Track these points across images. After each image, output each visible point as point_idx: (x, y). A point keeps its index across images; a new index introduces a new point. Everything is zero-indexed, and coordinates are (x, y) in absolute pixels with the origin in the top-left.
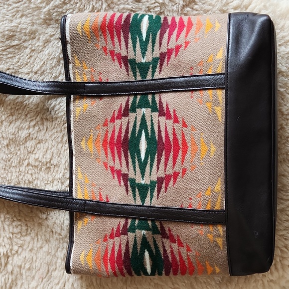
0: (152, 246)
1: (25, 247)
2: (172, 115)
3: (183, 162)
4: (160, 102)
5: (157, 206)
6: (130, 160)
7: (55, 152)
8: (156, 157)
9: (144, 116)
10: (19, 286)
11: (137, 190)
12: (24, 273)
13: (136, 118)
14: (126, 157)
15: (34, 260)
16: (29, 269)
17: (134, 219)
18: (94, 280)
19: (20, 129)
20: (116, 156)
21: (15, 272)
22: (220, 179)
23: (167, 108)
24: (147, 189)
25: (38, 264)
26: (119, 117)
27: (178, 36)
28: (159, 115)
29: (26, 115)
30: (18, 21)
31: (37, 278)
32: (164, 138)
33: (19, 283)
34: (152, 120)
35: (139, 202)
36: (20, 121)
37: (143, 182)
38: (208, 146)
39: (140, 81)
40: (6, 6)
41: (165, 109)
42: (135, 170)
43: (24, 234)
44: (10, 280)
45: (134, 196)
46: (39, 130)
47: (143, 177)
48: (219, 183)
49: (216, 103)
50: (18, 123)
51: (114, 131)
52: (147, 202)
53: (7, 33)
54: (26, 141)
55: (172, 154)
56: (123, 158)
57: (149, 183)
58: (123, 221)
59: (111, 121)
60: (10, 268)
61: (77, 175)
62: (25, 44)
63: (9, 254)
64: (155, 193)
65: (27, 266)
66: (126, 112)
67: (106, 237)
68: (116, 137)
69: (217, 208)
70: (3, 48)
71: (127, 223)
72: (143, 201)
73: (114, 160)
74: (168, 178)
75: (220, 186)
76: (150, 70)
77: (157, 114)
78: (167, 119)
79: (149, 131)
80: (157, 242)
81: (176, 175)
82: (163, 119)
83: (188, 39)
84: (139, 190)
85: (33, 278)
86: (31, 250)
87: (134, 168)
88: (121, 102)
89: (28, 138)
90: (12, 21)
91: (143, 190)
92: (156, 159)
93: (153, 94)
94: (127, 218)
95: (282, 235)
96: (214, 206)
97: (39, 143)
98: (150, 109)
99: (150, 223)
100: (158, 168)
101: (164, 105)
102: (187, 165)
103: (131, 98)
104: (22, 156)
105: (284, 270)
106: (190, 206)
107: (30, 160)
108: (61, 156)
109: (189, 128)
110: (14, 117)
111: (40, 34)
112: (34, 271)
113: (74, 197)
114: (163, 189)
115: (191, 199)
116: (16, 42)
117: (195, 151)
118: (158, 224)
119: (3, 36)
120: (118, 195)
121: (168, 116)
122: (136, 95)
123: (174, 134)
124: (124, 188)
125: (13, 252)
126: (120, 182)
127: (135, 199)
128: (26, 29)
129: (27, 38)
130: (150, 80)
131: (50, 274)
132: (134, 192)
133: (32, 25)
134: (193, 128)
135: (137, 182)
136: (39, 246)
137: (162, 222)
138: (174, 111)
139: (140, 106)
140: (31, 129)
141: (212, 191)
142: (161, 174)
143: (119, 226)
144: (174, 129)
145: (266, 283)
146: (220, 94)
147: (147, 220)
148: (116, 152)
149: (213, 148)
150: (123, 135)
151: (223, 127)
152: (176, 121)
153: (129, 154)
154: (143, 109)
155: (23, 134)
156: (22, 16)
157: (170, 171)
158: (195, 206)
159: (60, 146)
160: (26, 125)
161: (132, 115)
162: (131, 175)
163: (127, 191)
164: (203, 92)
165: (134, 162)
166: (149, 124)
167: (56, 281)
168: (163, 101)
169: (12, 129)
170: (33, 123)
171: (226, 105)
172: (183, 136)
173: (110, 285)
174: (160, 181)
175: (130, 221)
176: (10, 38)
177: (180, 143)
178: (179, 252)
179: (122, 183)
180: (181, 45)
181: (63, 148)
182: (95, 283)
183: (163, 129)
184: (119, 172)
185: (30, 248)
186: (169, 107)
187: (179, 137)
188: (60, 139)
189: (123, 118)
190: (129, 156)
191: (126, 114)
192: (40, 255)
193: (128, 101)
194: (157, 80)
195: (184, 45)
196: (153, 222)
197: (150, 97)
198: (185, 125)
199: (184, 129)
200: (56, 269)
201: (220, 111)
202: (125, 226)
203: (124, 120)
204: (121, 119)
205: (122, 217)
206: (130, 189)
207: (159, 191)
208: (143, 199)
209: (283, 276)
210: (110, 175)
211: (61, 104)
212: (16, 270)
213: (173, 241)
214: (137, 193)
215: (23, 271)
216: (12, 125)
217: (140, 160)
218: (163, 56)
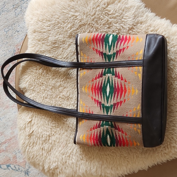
0: (111, 133)
1: (57, 133)
2: (121, 77)
3: (124, 97)
4: (116, 71)
5: (113, 115)
6: (102, 96)
7: (71, 92)
8: (113, 94)
9: (109, 77)
10: (54, 149)
11: (105, 109)
12: (56, 144)
13: (105, 78)
14: (101, 94)
15: (61, 138)
16: (58, 142)
17: (103, 121)
18: (86, 149)
19: (57, 82)
20: (97, 94)
21: (52, 143)
22: (139, 104)
24: (109, 108)
25: (62, 140)
26: (98, 78)
27: (124, 44)
28: (115, 77)
29: (60, 76)
30: (58, 36)
31: (61, 146)
32: (117, 87)
33: (54, 148)
34: (112, 79)
35: (105, 114)
36: (57, 78)
37: (107, 105)
38: (135, 90)
39: (108, 62)
40: (53, 30)
41: (118, 74)
42: (104, 100)
43: (57, 127)
44: (50, 147)
45: (104, 111)
46: (65, 83)
47: (107, 103)
48: (139, 106)
49: (139, 72)
50: (56, 79)
51: (96, 83)
52: (109, 114)
53: (53, 41)
54: (59, 87)
55: (120, 93)
56: (100, 95)
57: (110, 106)
58: (98, 122)
59: (95, 79)
60: (50, 141)
61: (80, 102)
62: (61, 46)
63: (50, 135)
64: (112, 110)
65: (58, 141)
66: (101, 75)
67: (91, 129)
68: (97, 86)
69: (138, 116)
70: (51, 48)
71: (100, 123)
72: (107, 114)
73: (96, 96)
74: (118, 103)
75: (139, 107)
76: (112, 58)
77: (114, 76)
78: (118, 78)
79: (111, 84)
80: (113, 131)
81: (121, 102)
82: (116, 78)
83: (128, 45)
84: (106, 109)
85: (60, 146)
86: (59, 134)
87: (104, 99)
88: (100, 71)
89: (60, 86)
90: (55, 36)
91: (107, 109)
92: (113, 96)
93: (113, 68)
94: (100, 121)
95: (171, 133)
96: (137, 116)
97: (64, 88)
98: (111, 74)
99: (110, 123)
100: (114, 99)
101: (117, 73)
102: (126, 98)
103: (104, 70)
104: (57, 94)
105: (171, 149)
106: (127, 115)
107: (61, 96)
108: (74, 94)
109: (127, 82)
110: (55, 77)
111: (67, 42)
112: (60, 143)
113: (78, 111)
114: (116, 108)
115: (127, 112)
116: (57, 45)
117: (129, 92)
118: (113, 123)
119: (52, 43)
120: (97, 111)
121: (119, 78)
122: (106, 68)
123: (121, 85)
124: (100, 108)
125: (52, 135)
126: (98, 105)
127: (104, 113)
128: (61, 40)
129: (61, 43)
130: (112, 62)
131: (67, 145)
132: (104, 109)
133: (64, 38)
134: (129, 83)
135: (105, 105)
136: (63, 132)
137: (115, 122)
138: (121, 75)
139: (107, 73)
140: (61, 82)
141: (136, 109)
142: (115, 102)
143: (97, 124)
144: (121, 83)
145: (163, 154)
146: (141, 68)
147: (109, 121)
148: (97, 92)
149: (137, 91)
150: (100, 85)
151: (141, 82)
152: (122, 79)
153: (102, 93)
154: (109, 74)
155: (58, 84)
156: (60, 34)
157: (119, 101)
158: (129, 116)
159: (73, 90)
160: (59, 80)
161: (104, 77)
162: (103, 103)
163: (101, 109)
164: (134, 67)
165: (104, 97)
166: (111, 80)
167: (70, 148)
168: (117, 71)
169: (53, 82)
170: (62, 80)
171: (143, 73)
172: (125, 86)
173: (93, 151)
174: (115, 105)
175: (101, 122)
176: (55, 43)
177: (123, 89)
178: (122, 136)
179: (99, 106)
180: (125, 48)
181: (75, 91)
182: (86, 150)
183: (116, 83)
184: (98, 101)
185: (59, 133)
186: (119, 73)
187: (123, 86)
188: (73, 87)
190: (102, 94)
191: (101, 76)
192: (63, 137)
193: (102, 71)
194: (115, 62)
195: (126, 47)
197: (112, 69)
198: (126, 81)
199: (125, 83)
200: (70, 143)
201: (140, 76)
202: (99, 124)
203: (101, 79)
205: (98, 120)
206: (102, 108)
207: (114, 109)
208: (107, 112)
209: (171, 151)
210: (94, 103)
211: (74, 72)
212: (53, 142)
213: (120, 131)
214: (105, 110)
215: (56, 143)
216: (54, 80)
217: (106, 96)
218: (117, 52)
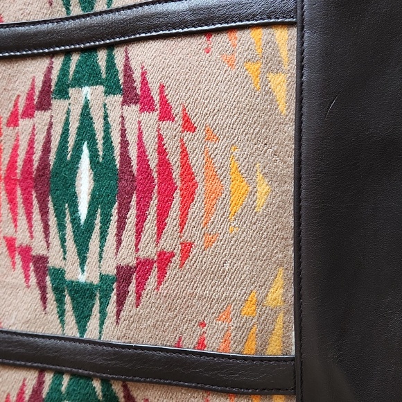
2: (157, 98)
3: (182, 224)
4: (127, 68)
5: (114, 341)
6: (53, 221)
8: (115, 211)
9: (86, 107)
11: (68, 299)
13: (68, 113)
14: (44, 213)
17: (59, 374)
20: (21, 210)
22: (281, 271)
23: (144, 83)
24: (92, 297)
26: (28, 113)
28: (124, 102)
32: (134, 162)
34: (106, 117)
35: (72, 330)
37: (82, 278)
38: (251, 181)
39: (78, 17)
41: (138, 84)
42: (63, 246)
45: (62, 314)
47: (82, 263)
48: (279, 281)
49: (272, 64)
51: (16, 148)
52: (92, 332)
55: (154, 202)
56: (36, 216)
57: (96, 281)
58: (31, 378)
59: (8, 124)
64: (112, 308)
66: (43, 100)
68: (20, 163)
69: (275, 349)
71: (40, 383)
72: (82, 329)
73: (15, 221)
74: (143, 267)
75: (281, 291)
77: (119, 98)
78: (142, 110)
79: (100, 146)
81: (164, 259)
82: (132, 111)
84: (73, 299)
87: (63, 240)
88: (33, 72)
91: (83, 298)
92: (114, 218)
93: (111, 47)
94: (42, 371)
96: (265, 344)
98: (101, 88)
99: (97, 385)
100: (119, 242)
101: (137, 76)
102: (193, 232)
103: (58, 62)
106: (201, 343)
109: (200, 133)
114: (131, 298)
115: (203, 324)
117: (213, 195)
118: (117, 388)
121: (147, 105)
122: (68, 54)
123: (162, 151)
124: (37, 293)
126: (27, 277)
127: (62, 322)
130: (101, 13)
132: (60, 301)
134: (211, 135)
135: (68, 277)
137: (130, 385)
138: (162, 87)
139: (78, 82)
141: (260, 303)
142: (128, 257)
143: (22, 392)
144: (160, 138)
146: (285, 39)
147: (90, 378)
148: (20, 200)
149: (263, 188)
150: (36, 157)
151: (290, 129)
152: (166, 114)
153: (50, 205)
154: (86, 90)
157: (149, 251)
158: (214, 346)
161: (58, 105)
162: (55, 261)
163: (44, 299)
164: (238, 34)
165: (61, 227)
166: (98, 126)
168: (134, 64)
171: (300, 68)
172: (184, 154)
174: (124, 275)
175: (49, 378)
177: (176, 173)
179: (33, 280)
183: (132, 138)
184: (26, 252)
186: (149, 77)
187: (174, 159)
189: (38, 114)
190: (51, 211)
191: (44, 105)
193: (50, 70)
194: (118, 10)
196: (106, 383)
197: (102, 56)
198: (188, 126)
199: (188, 136)
201: (283, 87)
202: (37, 391)
203: (41, 118)
204: (32, 116)
205: (29, 368)
206: (51, 296)
207: (120, 303)
208: (82, 320)
210: (8, 261)
214: (68, 306)
217: (75, 220)
